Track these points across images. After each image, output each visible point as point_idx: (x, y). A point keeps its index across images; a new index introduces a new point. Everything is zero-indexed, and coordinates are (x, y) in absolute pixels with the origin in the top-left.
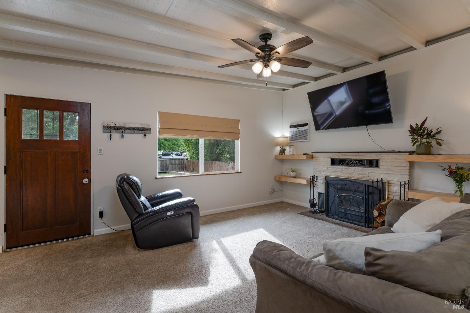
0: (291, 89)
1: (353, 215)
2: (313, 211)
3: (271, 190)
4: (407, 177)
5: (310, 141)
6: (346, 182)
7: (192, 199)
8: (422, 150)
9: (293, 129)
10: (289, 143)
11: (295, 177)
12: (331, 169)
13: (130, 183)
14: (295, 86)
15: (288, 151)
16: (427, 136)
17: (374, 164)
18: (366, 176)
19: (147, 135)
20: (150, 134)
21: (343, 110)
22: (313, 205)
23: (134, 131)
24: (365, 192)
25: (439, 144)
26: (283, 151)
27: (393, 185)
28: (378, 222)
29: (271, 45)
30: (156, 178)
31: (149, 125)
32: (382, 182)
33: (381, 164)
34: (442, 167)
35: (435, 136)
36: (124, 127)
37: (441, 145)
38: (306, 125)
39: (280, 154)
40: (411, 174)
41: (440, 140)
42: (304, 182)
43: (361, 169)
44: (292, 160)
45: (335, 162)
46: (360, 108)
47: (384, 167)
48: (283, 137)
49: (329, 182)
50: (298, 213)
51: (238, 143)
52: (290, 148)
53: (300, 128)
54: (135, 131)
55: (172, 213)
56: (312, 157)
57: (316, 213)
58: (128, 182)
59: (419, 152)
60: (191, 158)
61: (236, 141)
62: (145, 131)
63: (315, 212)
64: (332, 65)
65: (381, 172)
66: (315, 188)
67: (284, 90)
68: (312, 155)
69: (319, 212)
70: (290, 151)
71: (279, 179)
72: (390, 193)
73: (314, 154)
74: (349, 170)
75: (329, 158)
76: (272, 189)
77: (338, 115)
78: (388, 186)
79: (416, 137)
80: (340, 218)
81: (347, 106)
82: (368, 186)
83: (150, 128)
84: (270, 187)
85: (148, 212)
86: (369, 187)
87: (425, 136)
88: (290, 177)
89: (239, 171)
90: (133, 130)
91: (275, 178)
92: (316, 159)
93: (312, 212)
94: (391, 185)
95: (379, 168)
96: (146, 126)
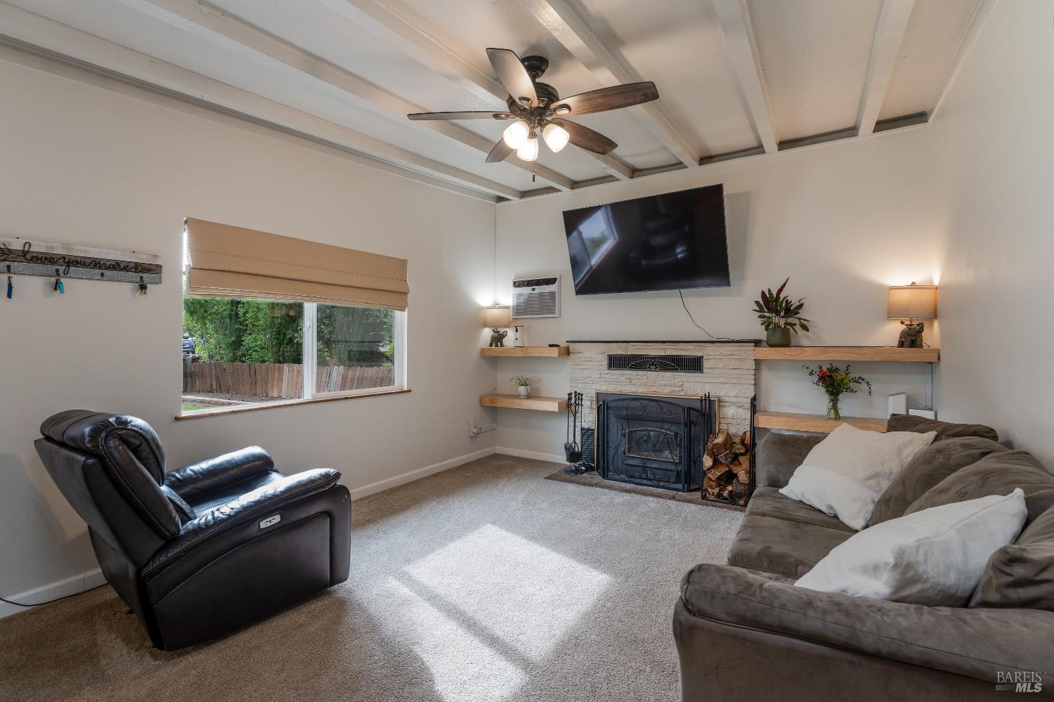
0: (515, 200)
1: (656, 468)
2: (573, 468)
3: (475, 430)
4: (752, 388)
5: (560, 317)
6: (645, 403)
7: (332, 471)
8: (777, 338)
9: (520, 290)
10: (511, 320)
11: (529, 397)
12: (608, 376)
13: (132, 440)
14: (524, 194)
15: (510, 339)
16: (785, 313)
17: (694, 365)
18: (678, 389)
19: (148, 285)
20: (160, 282)
21: (603, 256)
22: (573, 456)
23: (101, 271)
24: (683, 422)
25: (805, 328)
26: (498, 339)
27: (727, 404)
28: (710, 479)
29: (552, 88)
30: (177, 419)
31: (155, 256)
32: (710, 401)
33: (706, 364)
34: (808, 368)
35: (799, 313)
36: (64, 258)
37: (808, 330)
38: (551, 281)
39: (491, 345)
40: (756, 385)
41: (804, 320)
42: (553, 407)
43: (668, 375)
44: (523, 358)
45: (616, 362)
46: (631, 255)
47: (711, 371)
48: (496, 306)
49: (611, 404)
50: (545, 478)
51: (401, 319)
52: (517, 331)
53: (539, 289)
54: (107, 273)
55: (276, 519)
56: (568, 352)
57: (581, 474)
58: (125, 437)
59: (772, 342)
60: (211, 357)
61: (398, 313)
62: (141, 275)
63: (577, 471)
64: (616, 160)
65: (706, 380)
66: (578, 420)
67: (500, 199)
68: (568, 348)
69: (586, 471)
70: (517, 339)
71: (492, 402)
72: (722, 421)
73: (571, 345)
74: (645, 377)
75: (604, 353)
76: (475, 427)
77: (594, 267)
78: (719, 406)
79: (767, 315)
80: (631, 478)
81: (609, 249)
82: (690, 409)
83: (160, 267)
84: (472, 423)
85: (199, 530)
86: (691, 411)
87: (782, 314)
88: (517, 396)
89: (406, 389)
90: (100, 268)
91: (481, 400)
92: (576, 356)
93: (572, 471)
94: (724, 404)
95: (702, 372)
96: (145, 256)
